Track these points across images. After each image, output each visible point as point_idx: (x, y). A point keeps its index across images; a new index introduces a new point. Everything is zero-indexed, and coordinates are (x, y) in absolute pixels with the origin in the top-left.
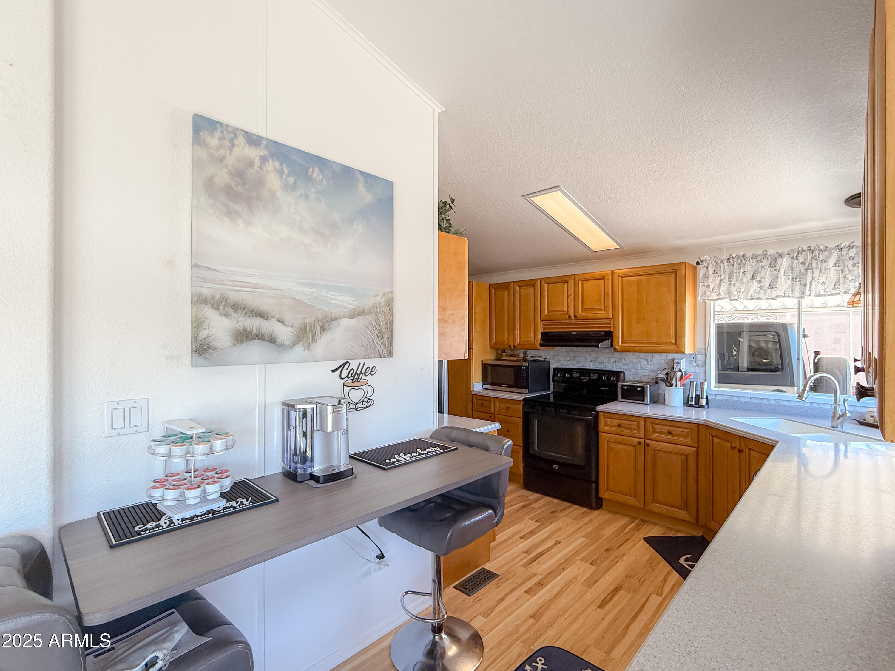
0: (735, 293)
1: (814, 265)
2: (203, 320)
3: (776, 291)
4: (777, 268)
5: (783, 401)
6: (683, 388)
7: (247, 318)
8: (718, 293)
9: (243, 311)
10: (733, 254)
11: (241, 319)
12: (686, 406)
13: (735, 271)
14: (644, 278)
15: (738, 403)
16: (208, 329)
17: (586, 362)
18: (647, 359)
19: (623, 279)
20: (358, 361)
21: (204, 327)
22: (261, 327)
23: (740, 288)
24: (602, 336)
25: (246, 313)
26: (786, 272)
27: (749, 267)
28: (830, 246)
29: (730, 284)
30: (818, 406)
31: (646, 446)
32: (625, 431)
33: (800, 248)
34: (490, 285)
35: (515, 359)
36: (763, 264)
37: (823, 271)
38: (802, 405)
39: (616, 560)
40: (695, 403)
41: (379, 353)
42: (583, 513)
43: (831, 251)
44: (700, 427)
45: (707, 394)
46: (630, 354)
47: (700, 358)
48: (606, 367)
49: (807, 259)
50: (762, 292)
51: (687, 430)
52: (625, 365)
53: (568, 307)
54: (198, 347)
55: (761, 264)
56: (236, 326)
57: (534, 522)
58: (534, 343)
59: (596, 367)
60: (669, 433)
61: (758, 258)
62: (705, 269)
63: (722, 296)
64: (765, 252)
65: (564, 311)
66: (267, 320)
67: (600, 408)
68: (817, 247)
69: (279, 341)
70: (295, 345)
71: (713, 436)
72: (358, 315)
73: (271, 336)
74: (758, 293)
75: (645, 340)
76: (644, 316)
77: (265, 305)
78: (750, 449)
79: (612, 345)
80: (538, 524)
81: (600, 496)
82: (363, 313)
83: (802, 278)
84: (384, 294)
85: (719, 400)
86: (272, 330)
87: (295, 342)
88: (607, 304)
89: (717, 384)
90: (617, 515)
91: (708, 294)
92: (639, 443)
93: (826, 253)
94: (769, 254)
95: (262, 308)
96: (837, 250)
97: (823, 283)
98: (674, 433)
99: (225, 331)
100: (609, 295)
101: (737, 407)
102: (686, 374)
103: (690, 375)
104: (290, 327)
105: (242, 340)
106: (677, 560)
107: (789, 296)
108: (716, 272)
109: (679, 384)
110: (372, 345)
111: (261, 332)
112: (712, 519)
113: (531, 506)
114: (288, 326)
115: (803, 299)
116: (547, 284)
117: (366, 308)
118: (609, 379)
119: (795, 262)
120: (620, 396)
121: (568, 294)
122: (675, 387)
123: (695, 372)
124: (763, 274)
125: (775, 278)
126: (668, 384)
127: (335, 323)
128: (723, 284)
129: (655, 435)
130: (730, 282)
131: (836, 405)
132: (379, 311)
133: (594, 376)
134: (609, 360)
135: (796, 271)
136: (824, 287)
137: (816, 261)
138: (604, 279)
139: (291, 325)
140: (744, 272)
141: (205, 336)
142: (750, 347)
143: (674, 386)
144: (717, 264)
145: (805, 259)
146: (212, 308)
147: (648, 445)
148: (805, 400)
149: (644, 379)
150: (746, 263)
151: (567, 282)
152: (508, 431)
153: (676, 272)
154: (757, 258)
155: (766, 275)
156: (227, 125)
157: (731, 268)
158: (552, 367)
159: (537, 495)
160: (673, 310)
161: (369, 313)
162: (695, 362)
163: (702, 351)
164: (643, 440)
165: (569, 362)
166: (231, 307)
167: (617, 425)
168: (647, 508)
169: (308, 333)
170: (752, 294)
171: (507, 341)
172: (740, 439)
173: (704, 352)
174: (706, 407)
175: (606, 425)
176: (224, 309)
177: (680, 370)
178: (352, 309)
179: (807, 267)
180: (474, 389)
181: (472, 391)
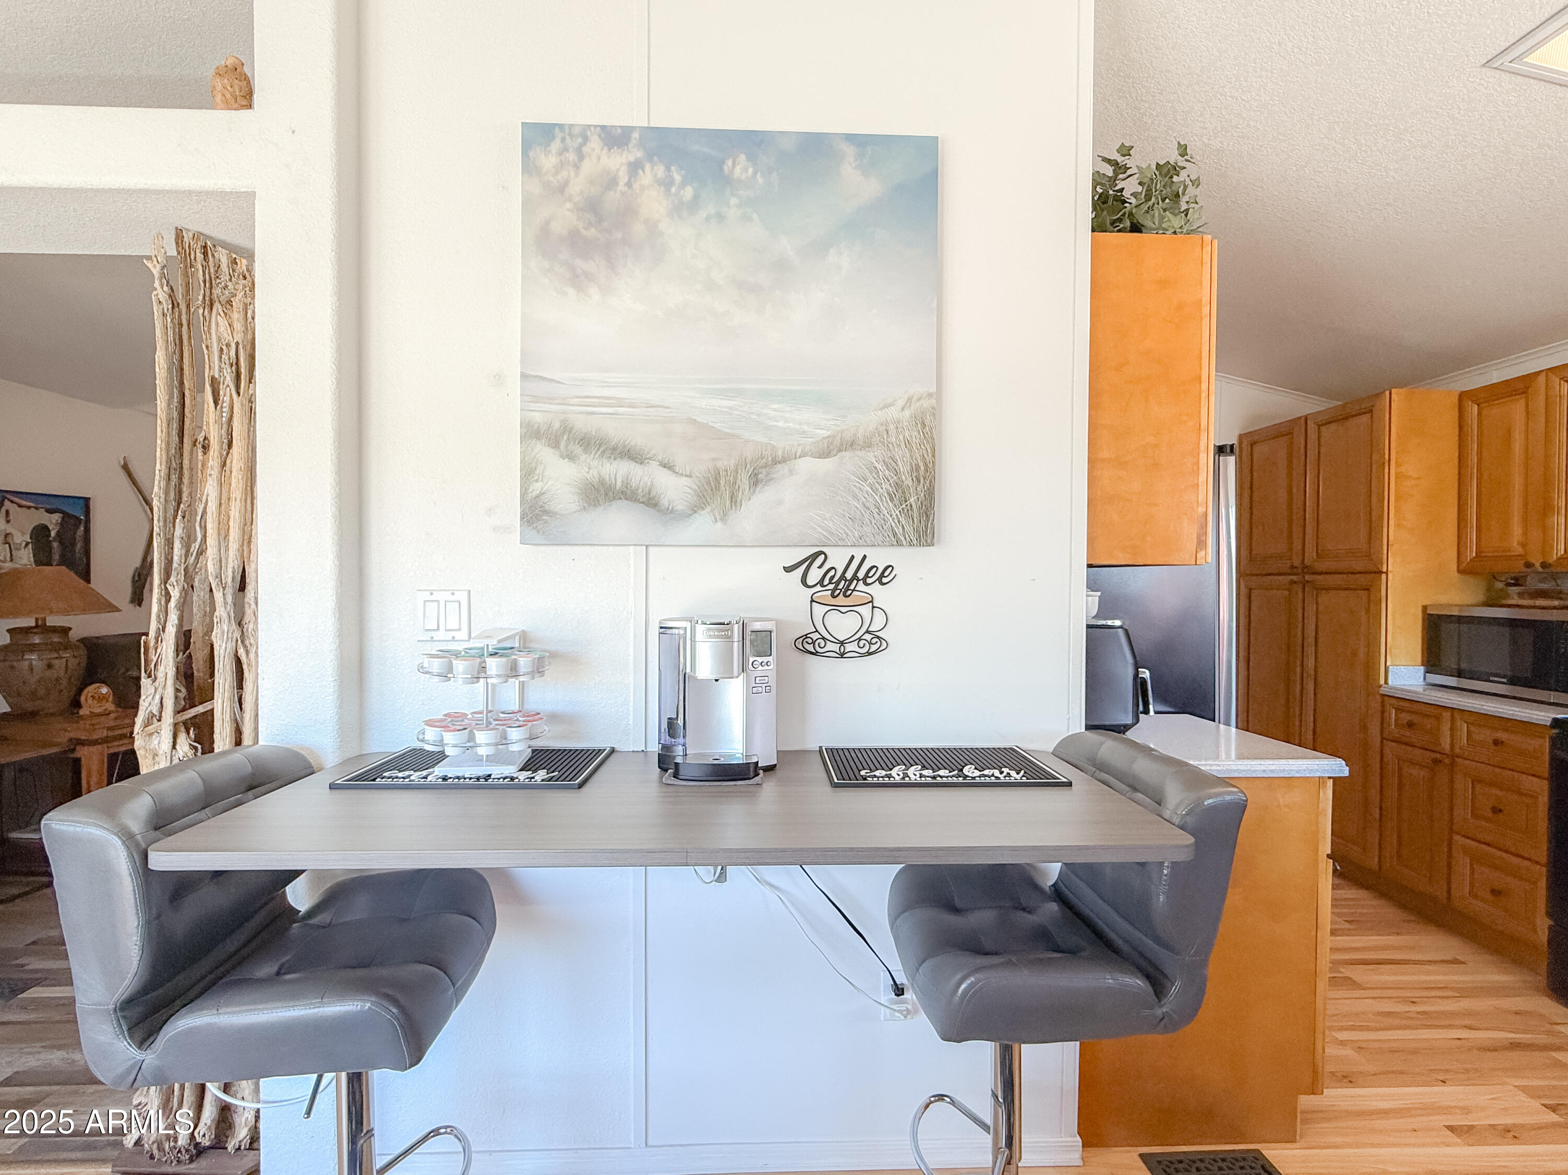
2: (533, 465)
7: (605, 461)
9: (598, 450)
11: (595, 463)
16: (542, 481)
20: (849, 552)
21: (536, 478)
22: (630, 477)
25: (604, 452)
34: (1462, 394)
35: (1556, 602)
41: (895, 535)
54: (527, 510)
56: (586, 475)
66: (641, 464)
69: (665, 502)
70: (695, 512)
72: (840, 451)
73: (649, 494)
77: (637, 437)
80: (1553, 1118)
82: (852, 445)
84: (910, 400)
86: (652, 482)
87: (695, 506)
95: (633, 443)
99: (568, 484)
104: (686, 476)
105: (598, 501)
110: (876, 515)
111: (631, 487)
114: (682, 475)
117: (859, 435)
127: (782, 469)
132: (894, 440)
139: (688, 473)
141: (538, 492)
146: (548, 446)
152: (1497, 811)
156: (571, 126)
161: (868, 445)
166: (578, 443)
169: (723, 488)
171: (1518, 551)
176: (567, 447)
178: (824, 438)
180: (1390, 682)
181: (1380, 686)
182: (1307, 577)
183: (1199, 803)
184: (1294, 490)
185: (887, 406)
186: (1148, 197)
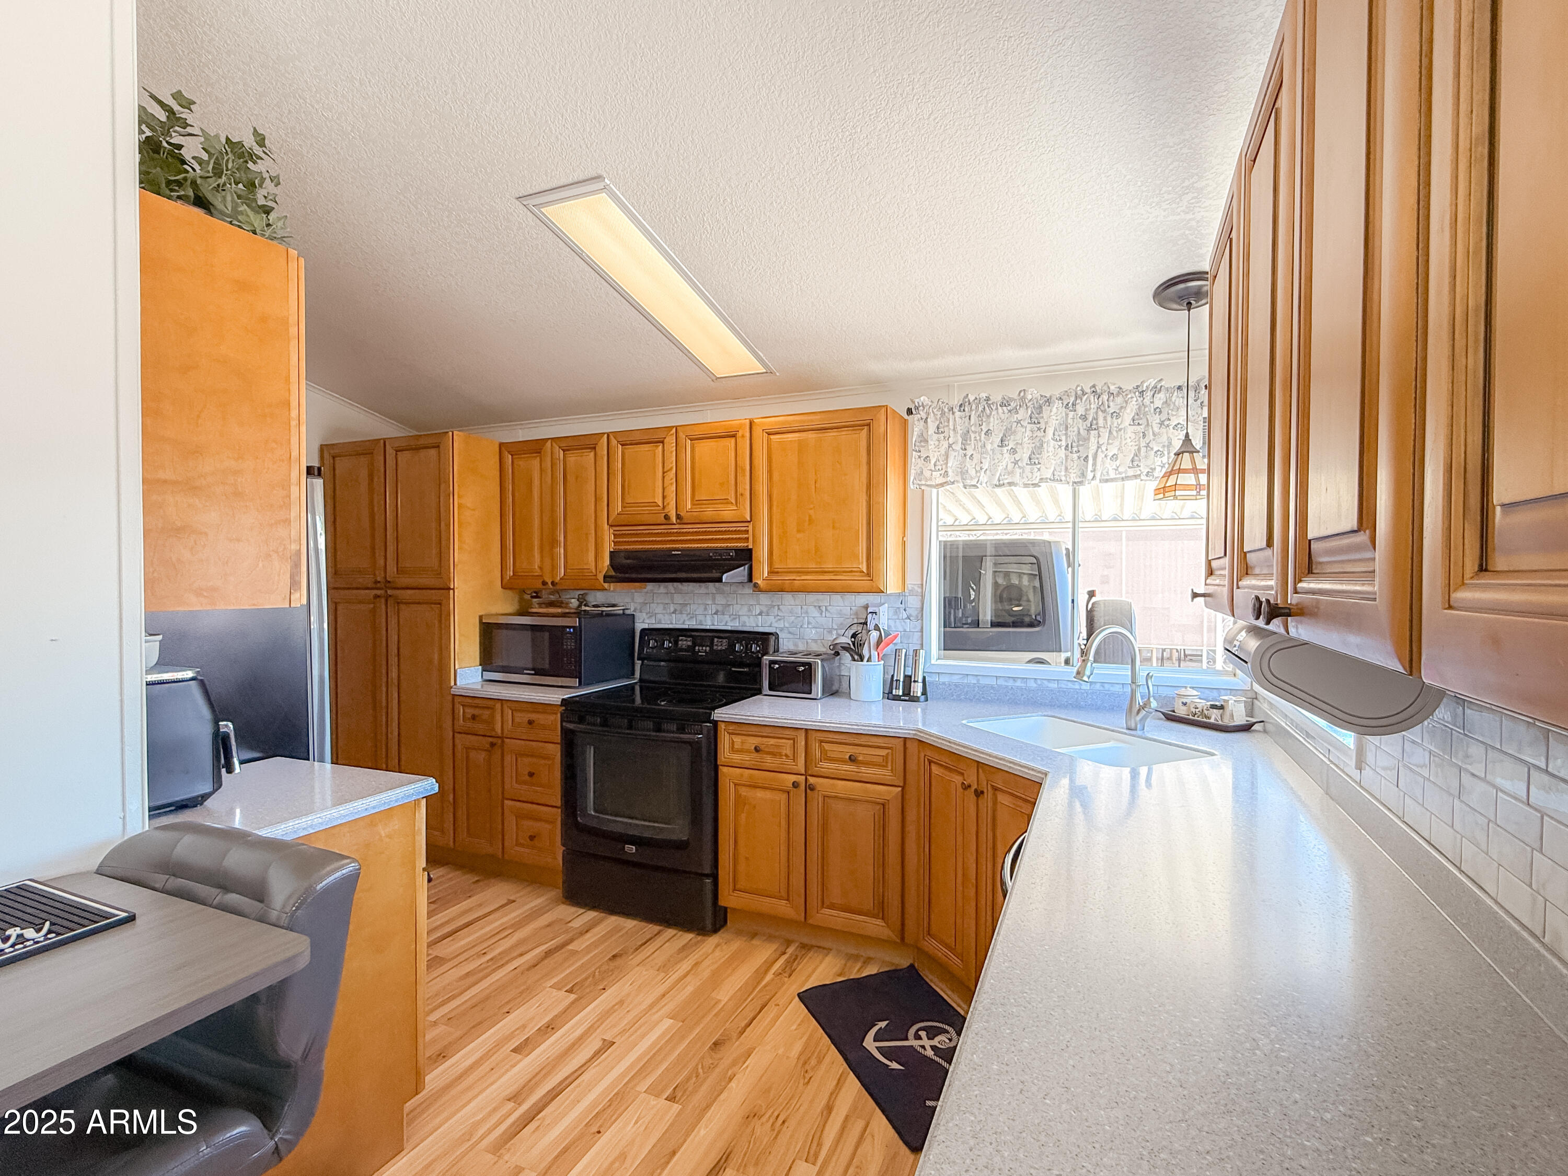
0: (972, 472)
1: (1101, 422)
3: (1039, 469)
4: (1043, 426)
5: (1049, 680)
6: (882, 662)
8: (943, 472)
10: (969, 395)
12: (888, 699)
13: (973, 428)
14: (811, 435)
15: (977, 689)
17: (705, 615)
18: (819, 607)
19: (772, 437)
23: (981, 463)
24: (732, 559)
26: (1056, 432)
27: (996, 422)
28: (1125, 387)
29: (965, 455)
30: (1102, 688)
31: (808, 790)
32: (769, 761)
33: (1079, 388)
34: (501, 445)
35: (559, 610)
36: (1020, 417)
37: (1115, 433)
38: (1077, 687)
39: (730, 1073)
40: (903, 692)
42: (684, 948)
43: (1127, 395)
44: (909, 744)
45: (924, 672)
46: (788, 597)
47: (913, 602)
48: (744, 625)
49: (1090, 408)
50: (1018, 471)
51: (883, 752)
52: (780, 620)
53: (664, 497)
55: (1016, 416)
57: (562, 993)
58: (596, 575)
59: (683, 623)
60: (852, 759)
61: (1012, 404)
62: (922, 423)
63: (950, 478)
64: (1022, 394)
65: (655, 504)
67: (720, 714)
68: (1105, 388)
71: (930, 762)
74: (1011, 473)
75: (812, 565)
76: (810, 516)
78: (995, 789)
79: (750, 579)
80: (573, 997)
81: (722, 902)
83: (1082, 445)
85: (944, 683)
88: (740, 490)
89: (942, 652)
90: (755, 942)
91: (927, 474)
92: (795, 785)
93: (1119, 400)
94: (1030, 397)
96: (1137, 393)
97: (1114, 457)
98: (860, 758)
100: (743, 470)
101: (975, 696)
102: (887, 635)
103: (896, 637)
106: (859, 1043)
107: (1061, 480)
108: (941, 430)
109: (874, 654)
112: (929, 934)
113: (570, 947)
115: (1081, 487)
116: (622, 445)
118: (748, 648)
119: (1071, 414)
120: (766, 684)
121: (663, 467)
122: (868, 661)
123: (905, 631)
124: (1018, 437)
125: (1038, 444)
126: (856, 657)
128: (952, 454)
129: (827, 767)
130: (964, 452)
131: (1134, 686)
133: (721, 645)
134: (750, 610)
135: (1073, 434)
136: (1115, 464)
137: (1104, 415)
138: (734, 436)
140: (987, 432)
142: (996, 585)
143: (866, 659)
144: (943, 413)
145: (1086, 410)
147: (812, 788)
148: (1087, 680)
149: (815, 648)
150: (991, 414)
151: (662, 442)
152: (531, 775)
153: (869, 425)
154: (1009, 405)
155: (1024, 436)
157: (967, 424)
158: (639, 626)
159: (592, 914)
160: (865, 504)
162: (905, 610)
163: (916, 588)
164: (804, 777)
165: (674, 615)
167: (753, 748)
168: (810, 921)
170: (1000, 475)
171: (538, 573)
172: (978, 767)
173: (920, 590)
174: (923, 698)
175: (733, 749)
177: (877, 628)
179: (1089, 425)
180: (458, 683)
181: (451, 687)
182: (389, 592)
183: (309, 889)
184: (376, 509)
186: (218, 173)
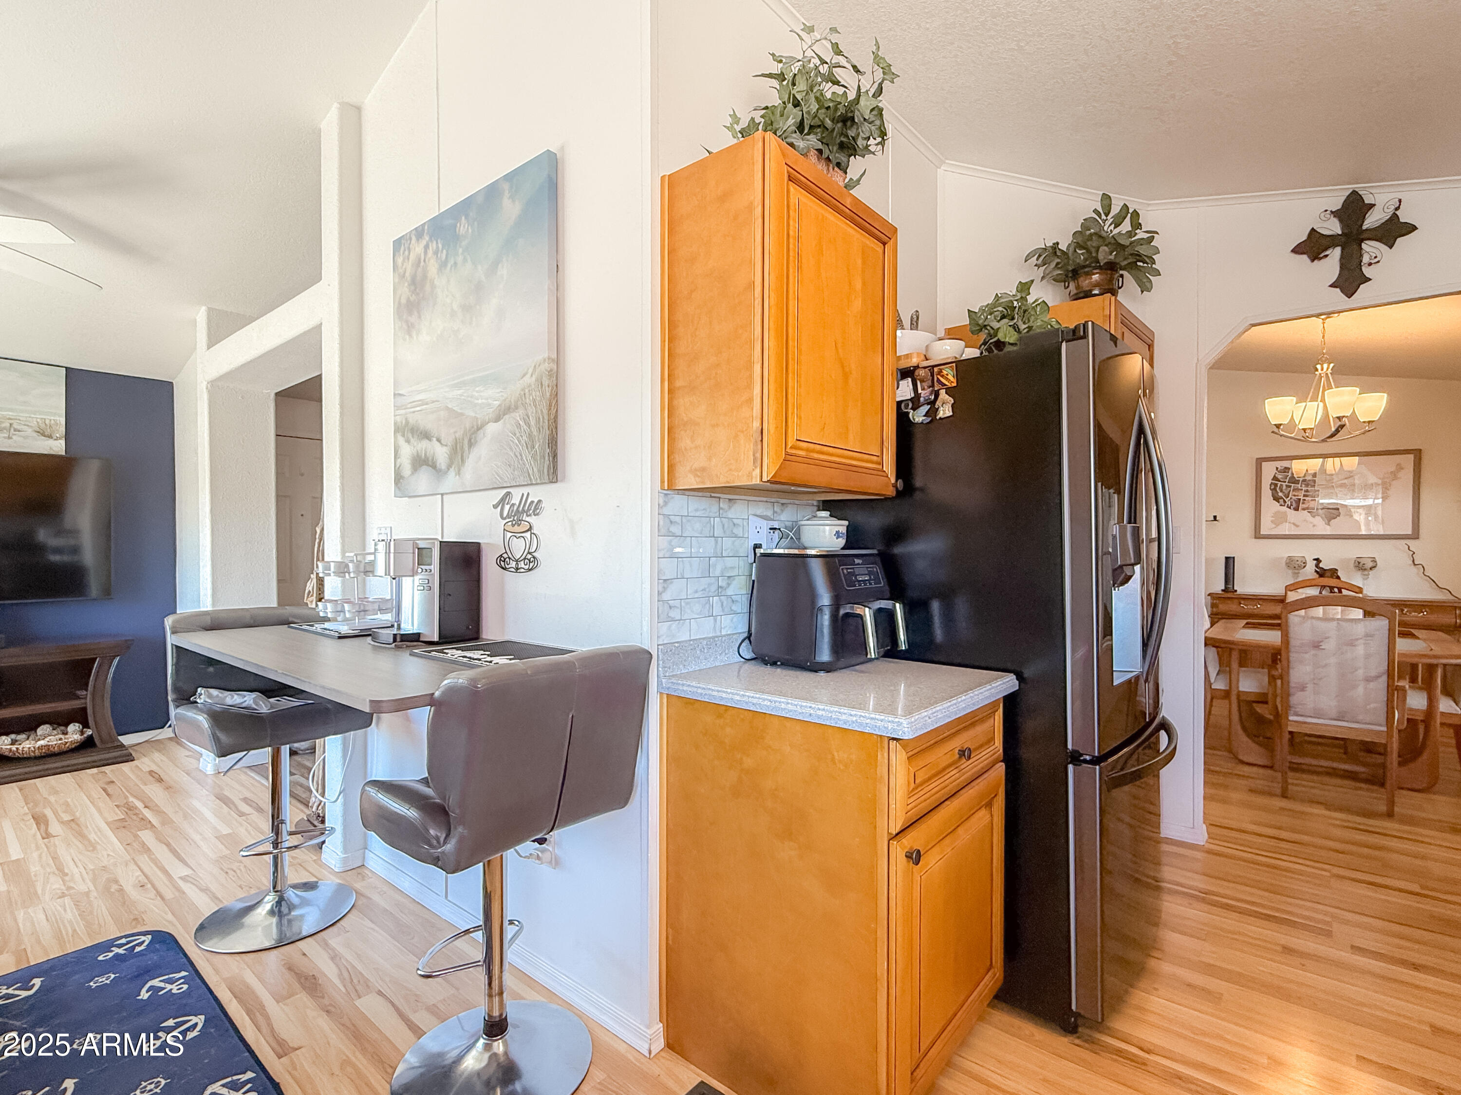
185: (524, 375)
